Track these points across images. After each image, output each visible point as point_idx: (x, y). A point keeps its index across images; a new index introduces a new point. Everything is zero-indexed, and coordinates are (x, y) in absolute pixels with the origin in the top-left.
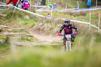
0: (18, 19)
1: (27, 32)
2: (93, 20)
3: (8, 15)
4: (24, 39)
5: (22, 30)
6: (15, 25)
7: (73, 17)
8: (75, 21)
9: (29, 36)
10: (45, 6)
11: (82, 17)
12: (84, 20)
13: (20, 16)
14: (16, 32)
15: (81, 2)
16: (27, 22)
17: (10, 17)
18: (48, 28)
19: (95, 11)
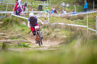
0: (15, 26)
1: (24, 38)
2: (90, 23)
3: (5, 22)
4: (21, 45)
5: (19, 37)
6: (12, 32)
7: (70, 21)
8: (72, 25)
9: (26, 42)
10: (42, 12)
11: (80, 20)
12: (81, 23)
13: (17, 23)
14: (13, 38)
15: (78, 6)
16: (24, 28)
17: (7, 24)
18: (45, 33)
19: (93, 14)
